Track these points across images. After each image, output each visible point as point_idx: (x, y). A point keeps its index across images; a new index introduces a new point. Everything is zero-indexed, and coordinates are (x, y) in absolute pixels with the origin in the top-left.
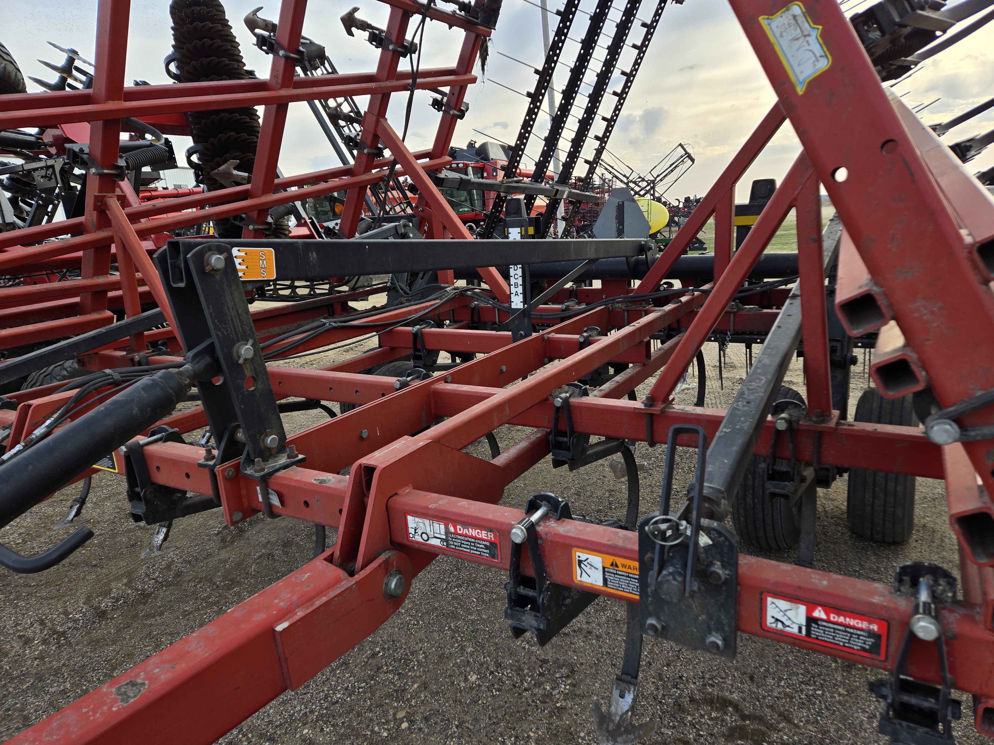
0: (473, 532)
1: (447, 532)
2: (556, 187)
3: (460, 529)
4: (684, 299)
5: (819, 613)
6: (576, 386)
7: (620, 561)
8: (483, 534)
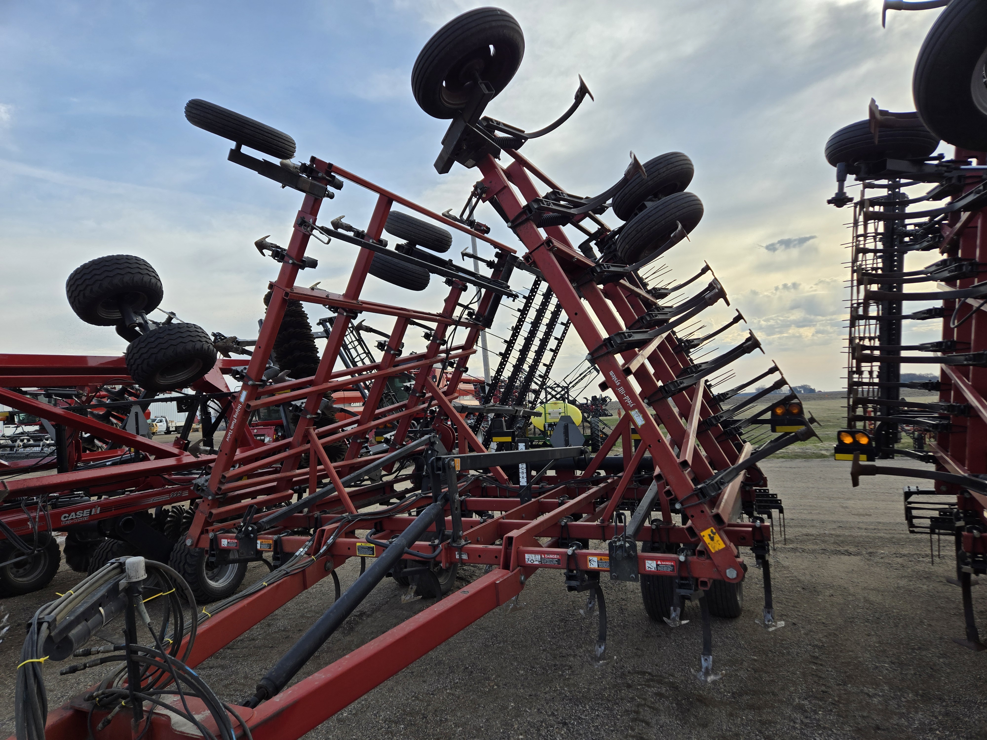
0: (551, 556)
1: (541, 558)
2: (516, 408)
3: (546, 556)
4: (609, 481)
5: (659, 563)
6: (569, 517)
7: (603, 557)
8: (555, 556)
